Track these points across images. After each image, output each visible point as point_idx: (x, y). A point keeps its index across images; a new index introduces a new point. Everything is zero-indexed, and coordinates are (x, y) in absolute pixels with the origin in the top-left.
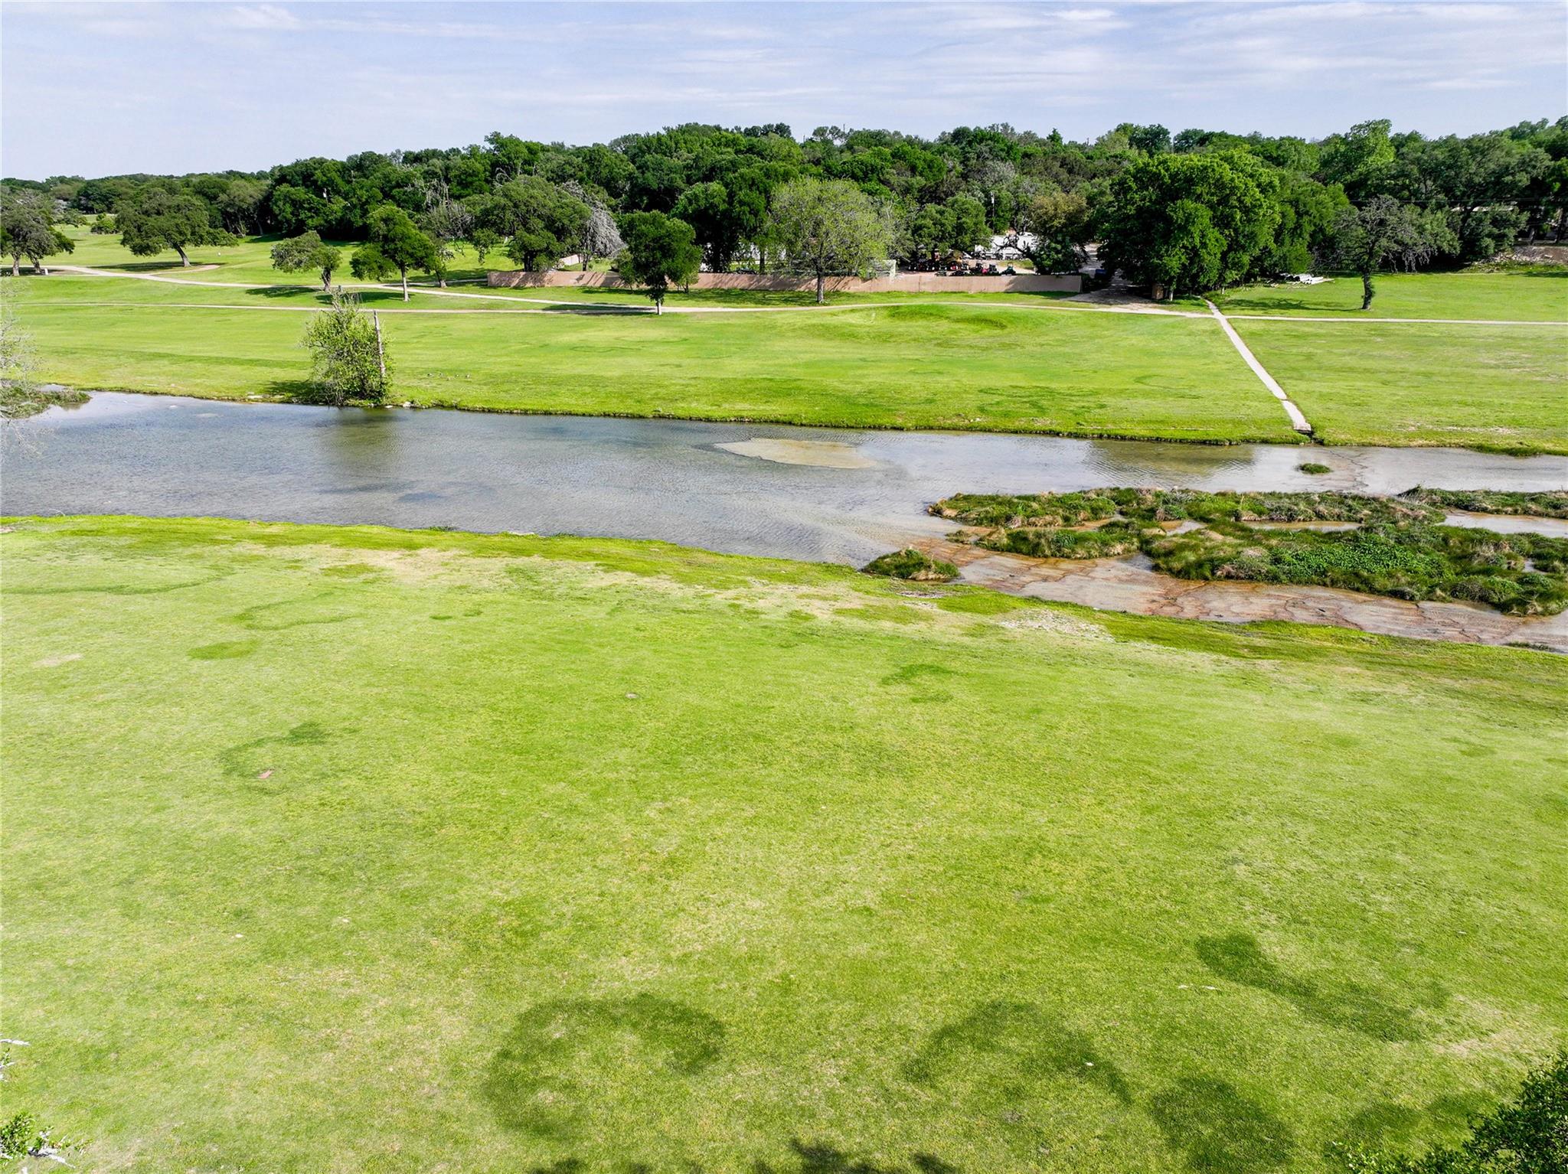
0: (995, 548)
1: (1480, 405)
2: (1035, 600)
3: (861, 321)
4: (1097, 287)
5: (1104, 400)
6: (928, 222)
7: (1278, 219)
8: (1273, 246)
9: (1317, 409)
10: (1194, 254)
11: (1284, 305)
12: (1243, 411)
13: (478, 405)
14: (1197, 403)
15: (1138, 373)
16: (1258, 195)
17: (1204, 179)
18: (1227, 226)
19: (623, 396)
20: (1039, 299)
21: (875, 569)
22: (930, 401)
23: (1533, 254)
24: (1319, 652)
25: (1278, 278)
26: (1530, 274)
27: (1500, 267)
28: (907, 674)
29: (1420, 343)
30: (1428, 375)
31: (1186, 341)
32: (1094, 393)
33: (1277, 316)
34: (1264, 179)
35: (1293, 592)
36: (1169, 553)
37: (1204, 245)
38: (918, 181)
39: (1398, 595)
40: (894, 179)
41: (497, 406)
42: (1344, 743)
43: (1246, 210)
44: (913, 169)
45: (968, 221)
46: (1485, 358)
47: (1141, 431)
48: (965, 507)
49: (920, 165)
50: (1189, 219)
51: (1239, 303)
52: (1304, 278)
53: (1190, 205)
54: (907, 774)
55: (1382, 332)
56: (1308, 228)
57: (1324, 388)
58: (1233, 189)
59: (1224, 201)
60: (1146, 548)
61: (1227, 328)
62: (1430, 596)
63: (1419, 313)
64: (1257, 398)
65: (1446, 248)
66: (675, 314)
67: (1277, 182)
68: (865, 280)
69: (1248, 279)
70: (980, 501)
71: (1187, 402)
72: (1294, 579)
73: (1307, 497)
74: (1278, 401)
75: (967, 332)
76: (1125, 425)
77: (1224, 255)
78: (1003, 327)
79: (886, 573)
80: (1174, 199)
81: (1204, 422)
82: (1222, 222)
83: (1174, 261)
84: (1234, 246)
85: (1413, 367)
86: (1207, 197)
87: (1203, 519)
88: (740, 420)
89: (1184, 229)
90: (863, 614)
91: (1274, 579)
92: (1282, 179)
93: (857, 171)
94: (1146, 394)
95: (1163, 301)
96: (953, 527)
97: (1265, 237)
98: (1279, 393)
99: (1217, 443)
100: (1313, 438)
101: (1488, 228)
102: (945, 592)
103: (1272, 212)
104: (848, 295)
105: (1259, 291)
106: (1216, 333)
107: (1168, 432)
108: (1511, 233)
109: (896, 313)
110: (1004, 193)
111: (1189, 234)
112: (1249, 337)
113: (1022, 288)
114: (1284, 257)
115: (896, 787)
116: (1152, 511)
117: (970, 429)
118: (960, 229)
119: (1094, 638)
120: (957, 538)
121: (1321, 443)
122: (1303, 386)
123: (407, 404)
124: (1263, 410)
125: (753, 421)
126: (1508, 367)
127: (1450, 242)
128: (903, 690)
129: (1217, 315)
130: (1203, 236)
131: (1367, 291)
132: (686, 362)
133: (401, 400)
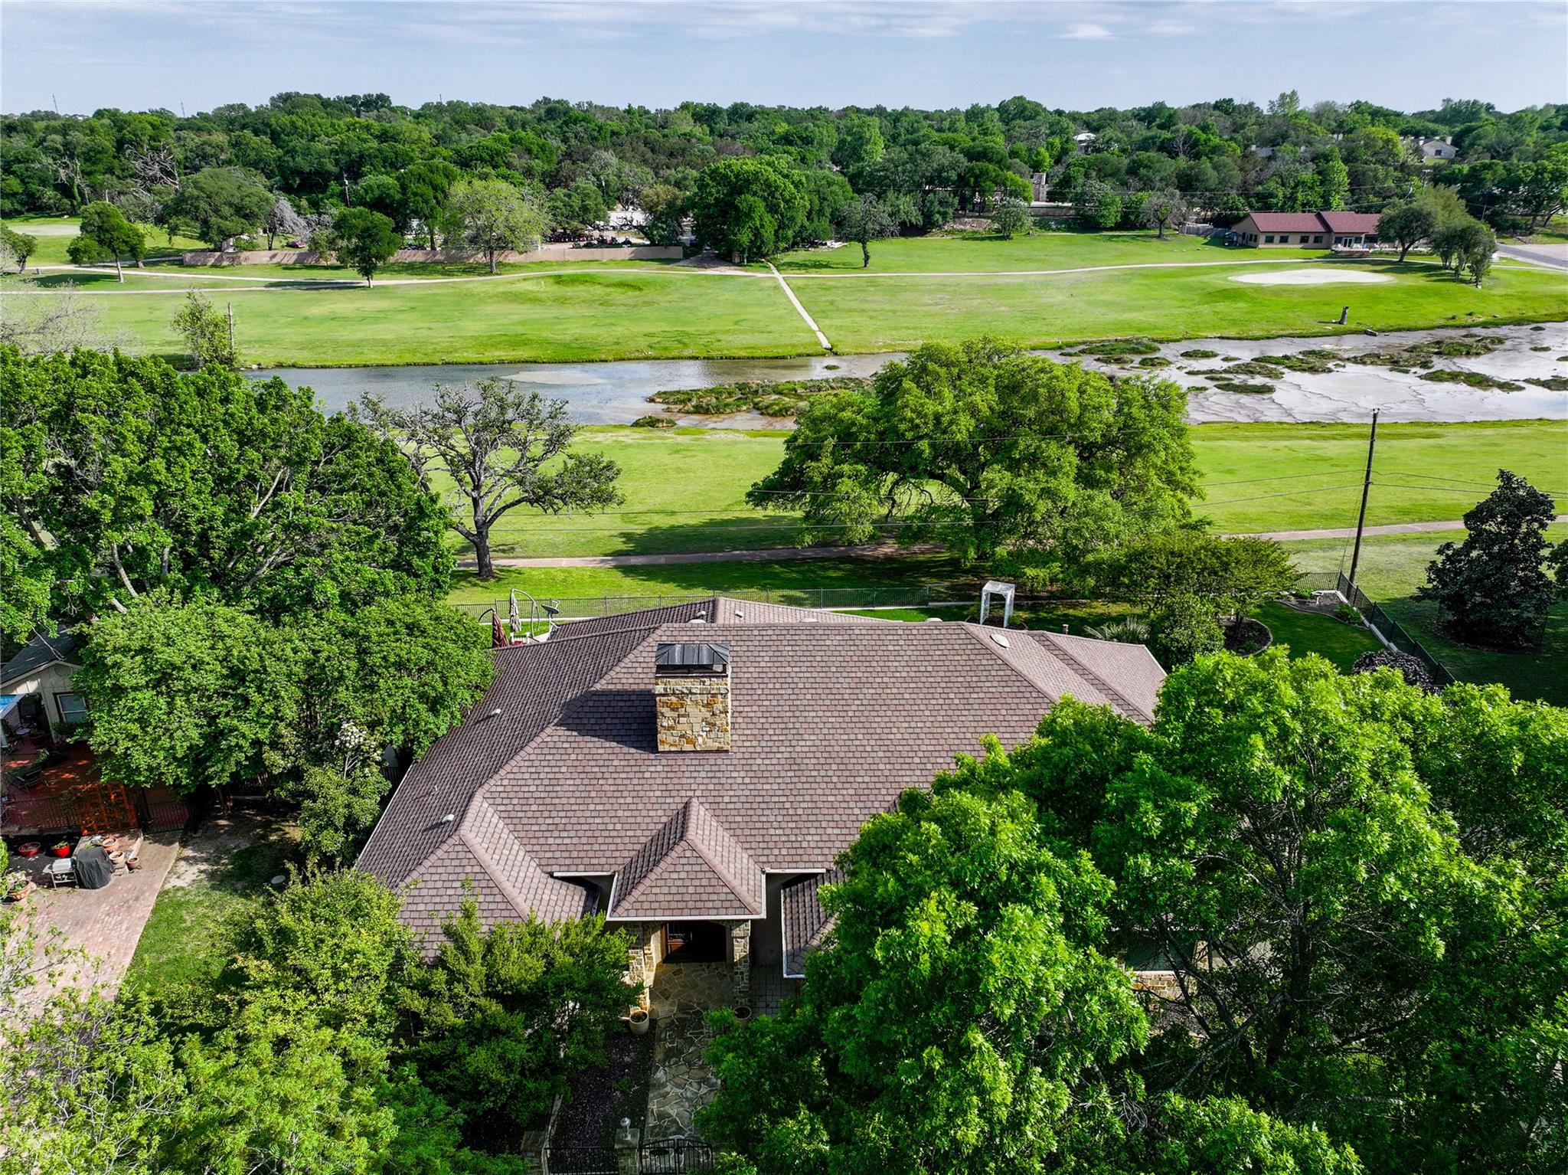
0: (688, 412)
1: (914, 328)
2: (713, 429)
3: (535, 288)
4: (693, 254)
5: (719, 337)
6: (559, 204)
7: (808, 205)
8: (807, 223)
9: (833, 334)
10: (757, 233)
11: (818, 265)
12: (797, 338)
13: (313, 364)
14: (771, 336)
15: (735, 318)
16: (793, 190)
17: (757, 179)
18: (776, 212)
19: (414, 352)
20: (655, 265)
21: (636, 424)
22: (617, 343)
23: (965, 224)
25: (813, 244)
26: (964, 239)
27: (948, 233)
29: (894, 290)
30: (894, 312)
31: (759, 295)
32: (712, 333)
33: (813, 274)
34: (796, 178)
36: (767, 407)
37: (762, 226)
38: (538, 165)
40: (516, 162)
41: (326, 364)
43: (787, 202)
44: (529, 151)
45: (590, 203)
46: (927, 300)
47: (743, 354)
48: (665, 397)
49: (535, 148)
50: (751, 209)
51: (790, 264)
52: (829, 243)
53: (750, 198)
55: (873, 283)
56: (828, 211)
57: (838, 322)
58: (777, 188)
59: (772, 194)
60: (756, 407)
61: (783, 284)
63: (897, 269)
64: (803, 331)
65: (914, 221)
66: (383, 287)
67: (804, 179)
68: (521, 253)
69: (793, 246)
70: (672, 393)
71: (765, 335)
73: (827, 381)
74: (814, 332)
75: (616, 294)
77: (776, 232)
78: (640, 289)
79: (643, 426)
80: (740, 194)
81: (776, 347)
82: (773, 209)
83: (745, 237)
84: (782, 226)
85: (887, 307)
86: (760, 193)
87: (780, 393)
88: (502, 362)
89: (749, 215)
92: (807, 177)
93: (484, 155)
94: (742, 332)
95: (740, 264)
96: (665, 406)
97: (801, 218)
98: (815, 327)
99: (784, 358)
100: (832, 352)
101: (937, 207)
102: (672, 430)
103: (804, 201)
104: (513, 266)
105: (801, 255)
106: (777, 288)
107: (758, 353)
108: (951, 211)
109: (559, 280)
110: (611, 177)
111: (752, 218)
112: (796, 290)
113: (640, 257)
114: (815, 231)
116: (757, 392)
117: (647, 358)
118: (585, 209)
120: (668, 410)
121: (836, 354)
122: (828, 322)
123: (255, 367)
124: (805, 338)
125: (511, 362)
126: (937, 304)
127: (916, 217)
129: (776, 274)
130: (761, 220)
131: (866, 253)
132: (432, 325)
133: (248, 364)
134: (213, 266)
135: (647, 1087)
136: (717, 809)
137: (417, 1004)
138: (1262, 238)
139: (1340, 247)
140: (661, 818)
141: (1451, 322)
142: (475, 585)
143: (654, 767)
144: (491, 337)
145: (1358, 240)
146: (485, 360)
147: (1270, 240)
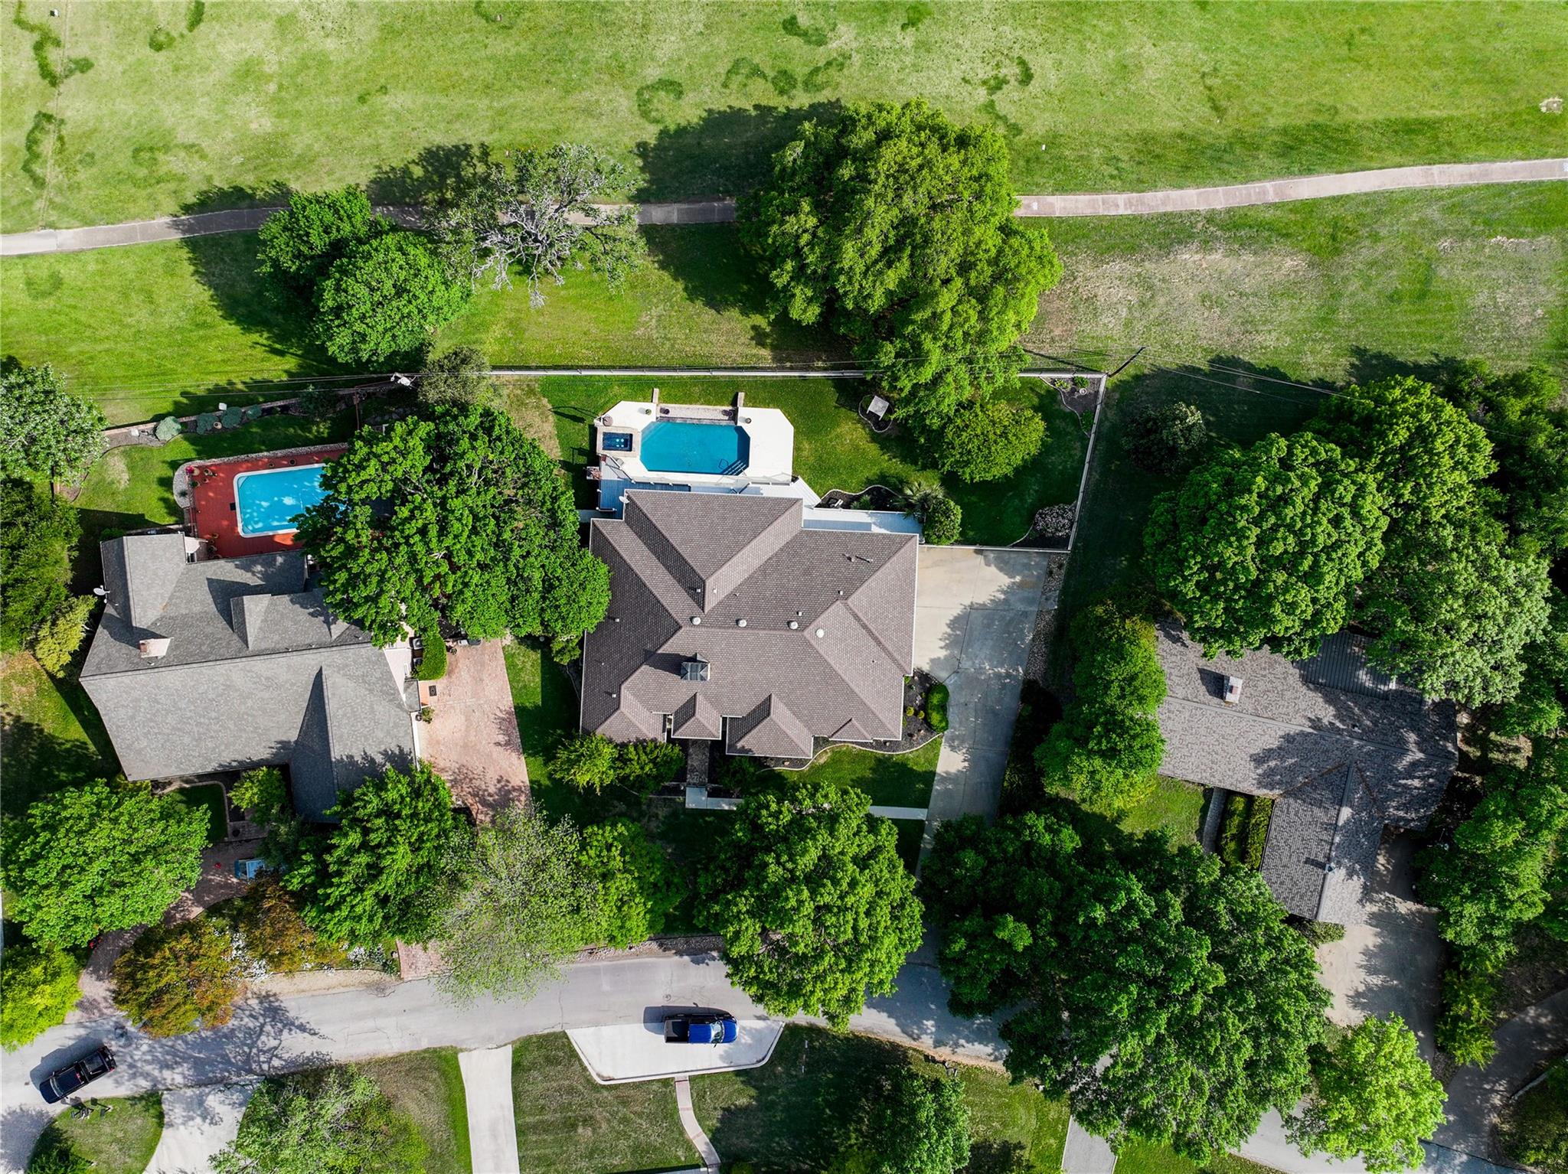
140: (686, 698)
143: (684, 682)
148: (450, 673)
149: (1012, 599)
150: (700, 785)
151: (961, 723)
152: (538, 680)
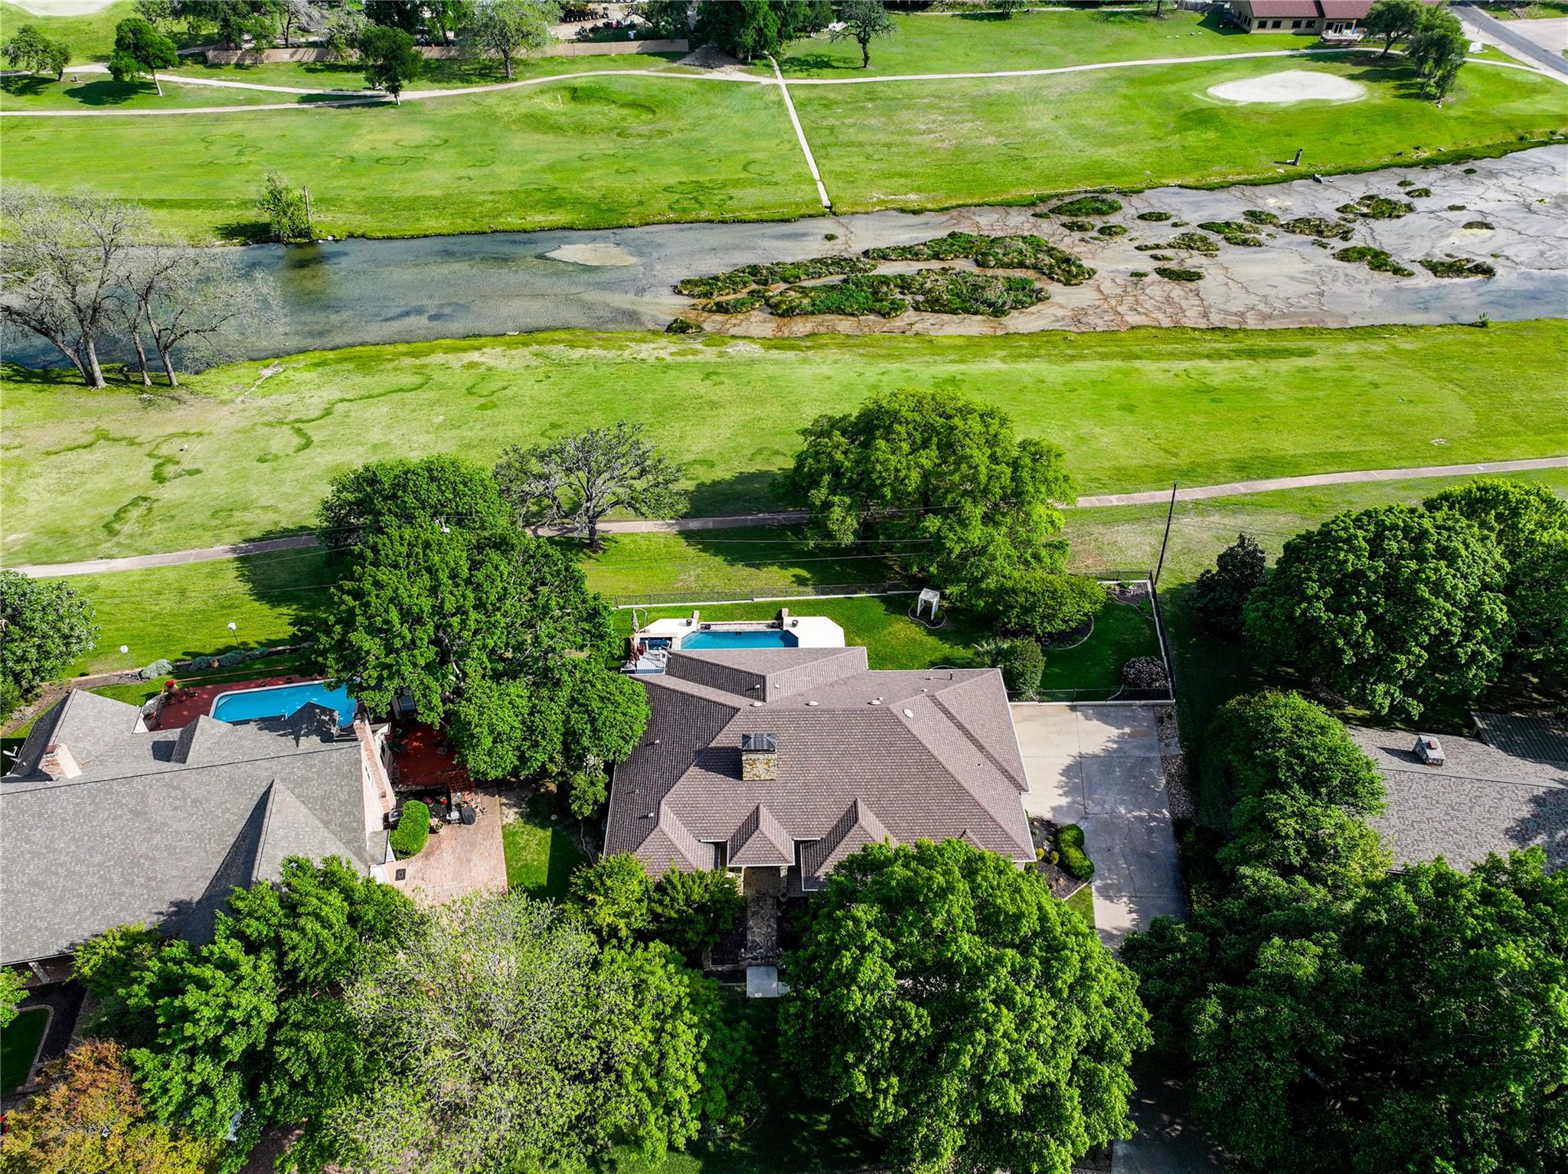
0: (712, 311)
2: (733, 337)
4: (698, 43)
5: (731, 189)
9: (833, 188)
10: (760, 31)
11: (820, 64)
12: (800, 194)
13: (380, 235)
14: (780, 189)
15: (742, 159)
18: (779, 9)
19: (464, 214)
21: (670, 330)
22: (641, 201)
24: (826, 345)
25: (815, 29)
26: (964, 17)
27: (949, 6)
28: (707, 376)
29: (891, 106)
31: (764, 116)
32: (724, 186)
33: (814, 78)
35: (819, 318)
36: (776, 304)
37: (766, 25)
39: (853, 315)
41: (394, 234)
42: (829, 378)
48: (690, 286)
50: (756, 10)
51: (791, 61)
52: (831, 25)
54: (723, 407)
55: (871, 94)
57: (836, 164)
60: (768, 303)
61: (787, 98)
62: (862, 314)
64: (805, 180)
66: (410, 103)
70: (697, 281)
71: (771, 189)
72: (820, 312)
74: (815, 182)
75: (632, 120)
76: (745, 212)
77: (779, 29)
78: (652, 110)
79: (675, 332)
81: (782, 206)
83: (749, 39)
84: (785, 24)
85: (883, 137)
87: (786, 281)
89: (753, 17)
90: (679, 354)
91: (813, 313)
94: (752, 183)
95: (744, 63)
96: (690, 301)
98: (816, 174)
100: (831, 211)
102: (702, 338)
104: (526, 64)
105: (803, 45)
106: (781, 104)
111: (756, 19)
112: (799, 107)
113: (648, 51)
115: (722, 411)
116: (767, 279)
117: (668, 222)
119: (755, 350)
120: (694, 307)
121: (834, 215)
122: (828, 165)
123: (330, 237)
125: (550, 230)
128: (708, 382)
129: (780, 77)
130: (765, 19)
131: (866, 54)
132: (471, 172)
133: (323, 234)
134: (239, 66)
135: (746, 929)
136: (771, 808)
137: (659, 910)
138: (1255, 23)
139: (1330, 35)
140: (745, 813)
141: (1398, 160)
142: (590, 557)
143: (740, 787)
144: (528, 193)
145: (1349, 26)
146: (528, 227)
147: (1262, 25)
148: (427, 856)
149: (1127, 747)
150: (767, 962)
151: (1109, 870)
152: (545, 858)
